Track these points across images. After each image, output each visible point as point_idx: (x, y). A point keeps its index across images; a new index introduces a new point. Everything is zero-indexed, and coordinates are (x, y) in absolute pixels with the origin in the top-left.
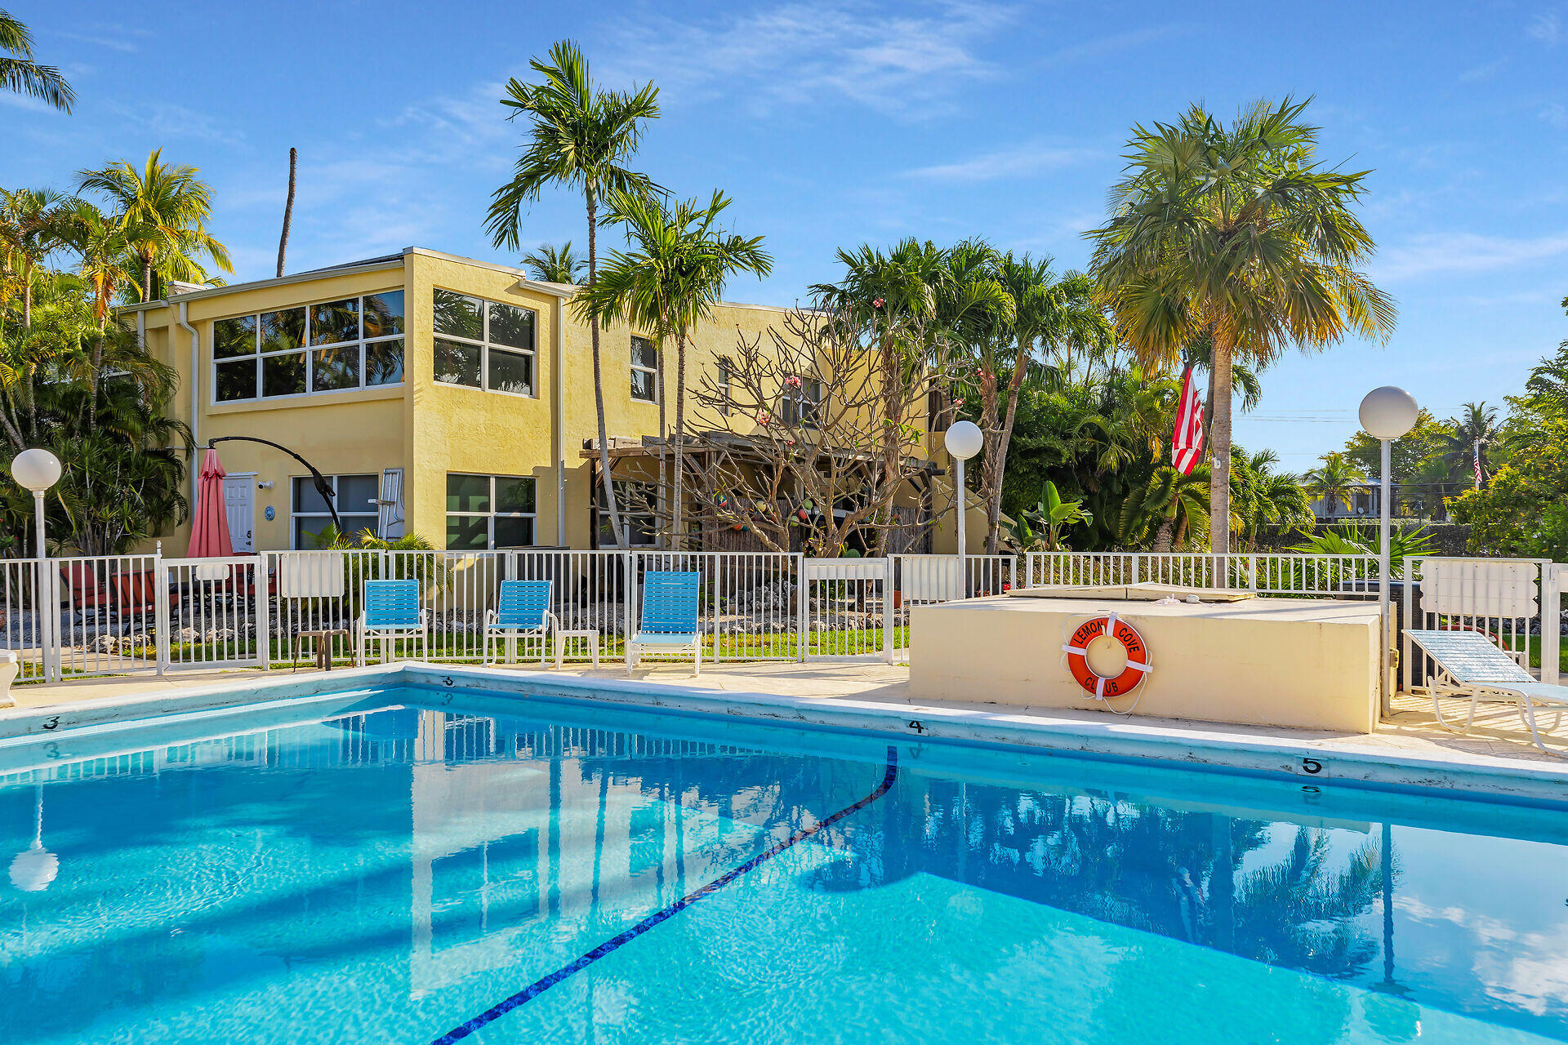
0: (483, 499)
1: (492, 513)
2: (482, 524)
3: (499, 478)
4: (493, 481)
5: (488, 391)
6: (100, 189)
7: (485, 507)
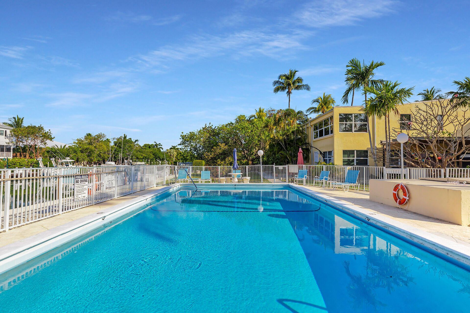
0: (353, 155)
1: (355, 158)
2: (353, 161)
3: (357, 151)
4: (355, 151)
5: (354, 132)
6: (315, 102)
7: (354, 157)
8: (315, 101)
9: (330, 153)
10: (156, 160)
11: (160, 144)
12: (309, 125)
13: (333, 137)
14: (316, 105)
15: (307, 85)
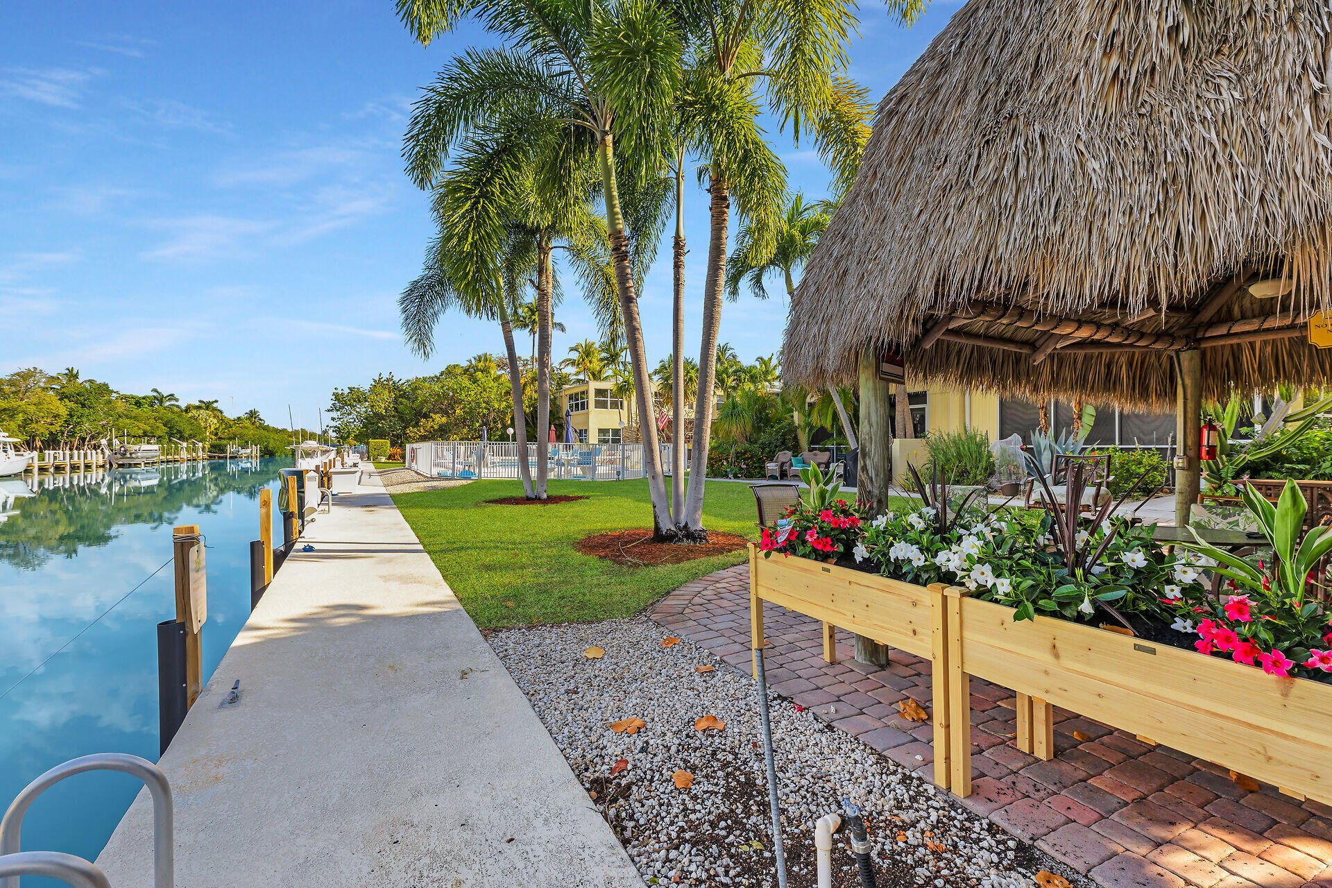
0: (608, 434)
1: (610, 437)
2: (608, 440)
4: (610, 430)
5: (607, 409)
8: (572, 349)
9: (586, 430)
10: (170, 440)
11: (172, 395)
12: (563, 394)
13: (588, 413)
14: (575, 356)
15: (560, 325)
